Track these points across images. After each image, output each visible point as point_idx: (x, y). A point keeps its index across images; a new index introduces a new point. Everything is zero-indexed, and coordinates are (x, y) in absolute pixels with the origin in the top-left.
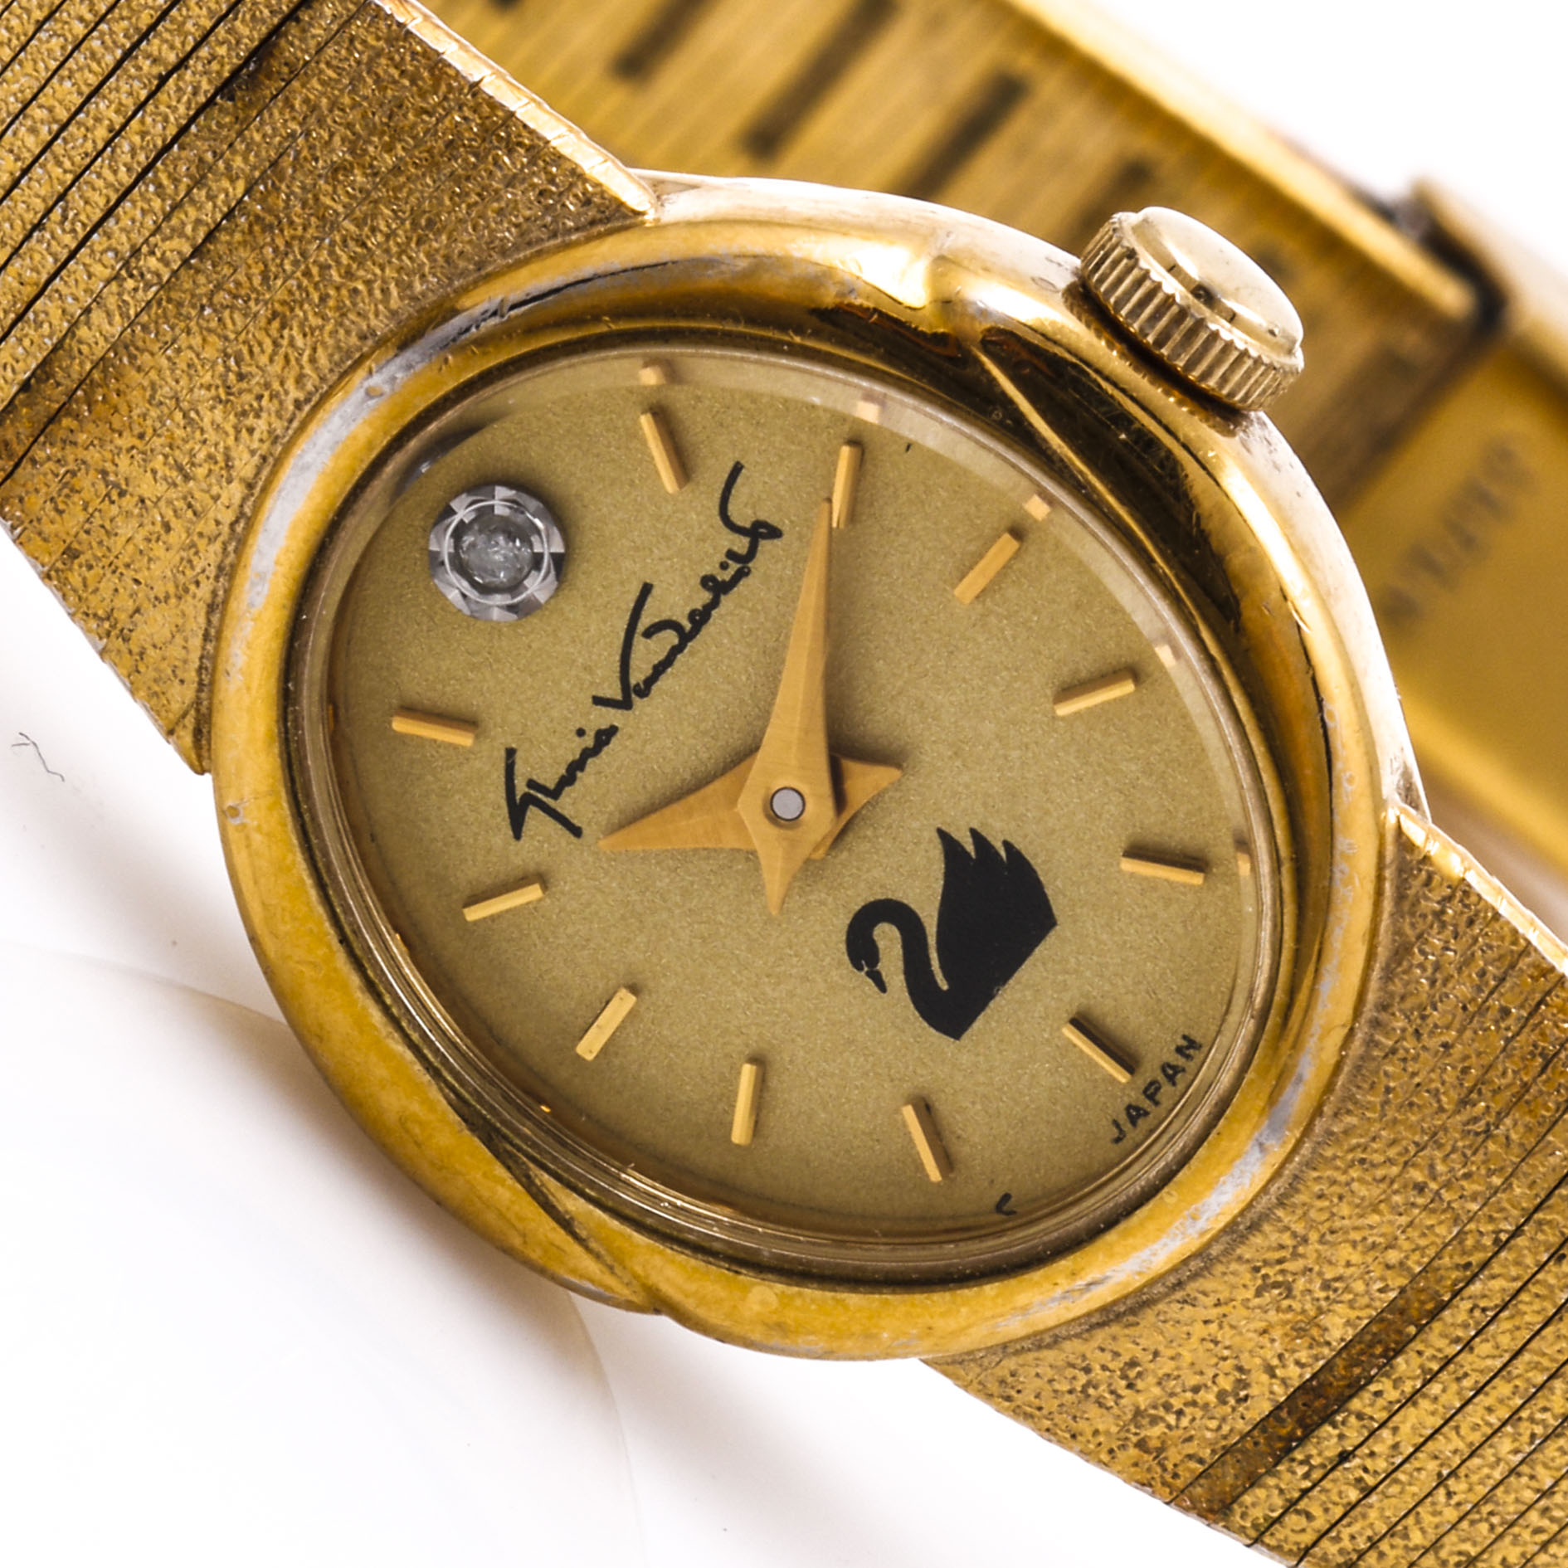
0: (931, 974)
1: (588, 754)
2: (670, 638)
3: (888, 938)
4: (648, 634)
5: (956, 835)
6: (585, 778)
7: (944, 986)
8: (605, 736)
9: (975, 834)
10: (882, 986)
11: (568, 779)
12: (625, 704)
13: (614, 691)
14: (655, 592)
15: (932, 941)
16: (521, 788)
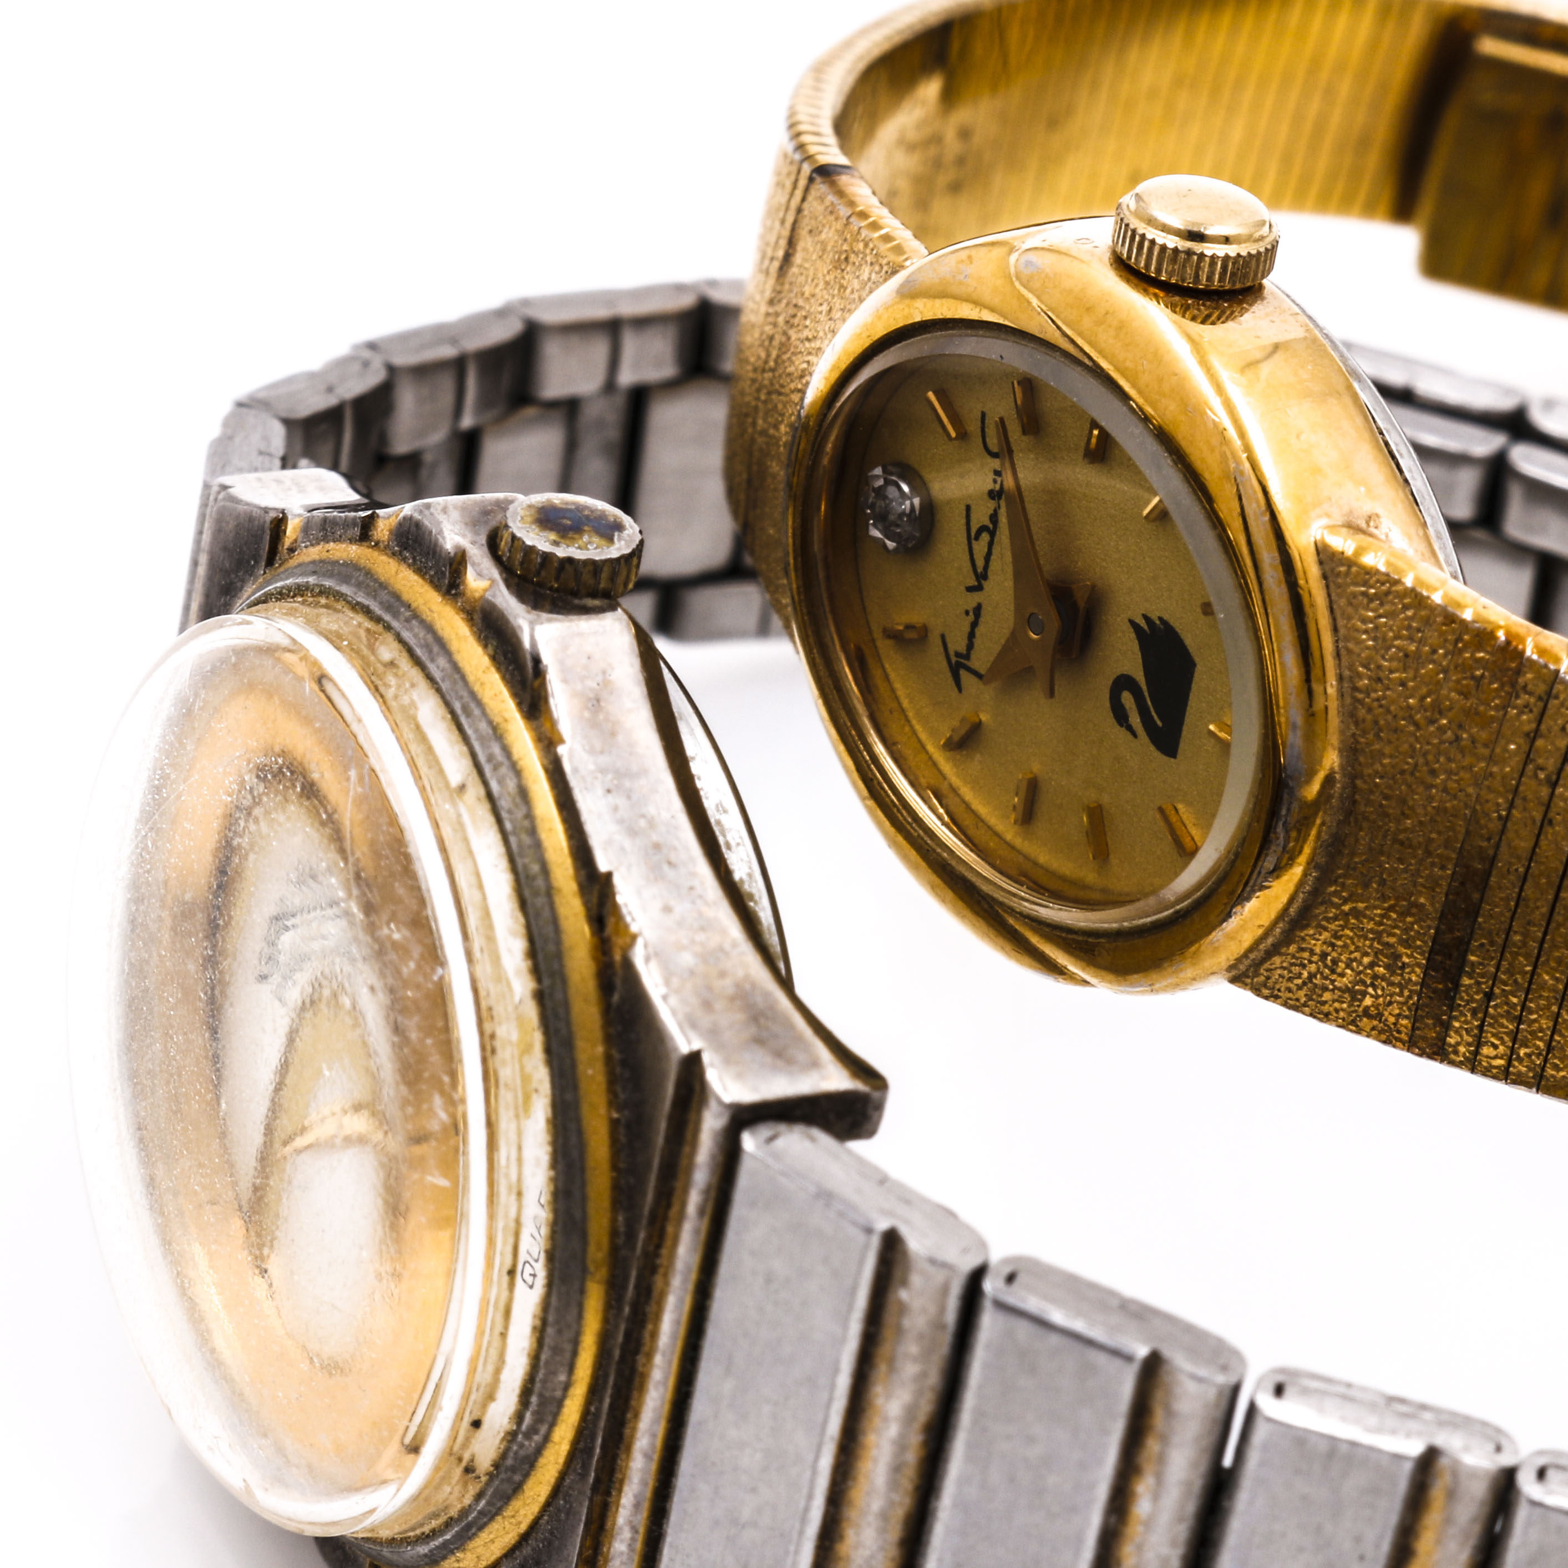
0: (1152, 717)
1: (974, 625)
2: (985, 537)
3: (1127, 699)
4: (977, 538)
5: (1137, 621)
6: (977, 642)
7: (1159, 723)
8: (978, 610)
9: (1145, 617)
10: (1134, 734)
11: (970, 646)
12: (979, 588)
13: (972, 582)
14: (973, 507)
15: (1146, 694)
16: (954, 659)
